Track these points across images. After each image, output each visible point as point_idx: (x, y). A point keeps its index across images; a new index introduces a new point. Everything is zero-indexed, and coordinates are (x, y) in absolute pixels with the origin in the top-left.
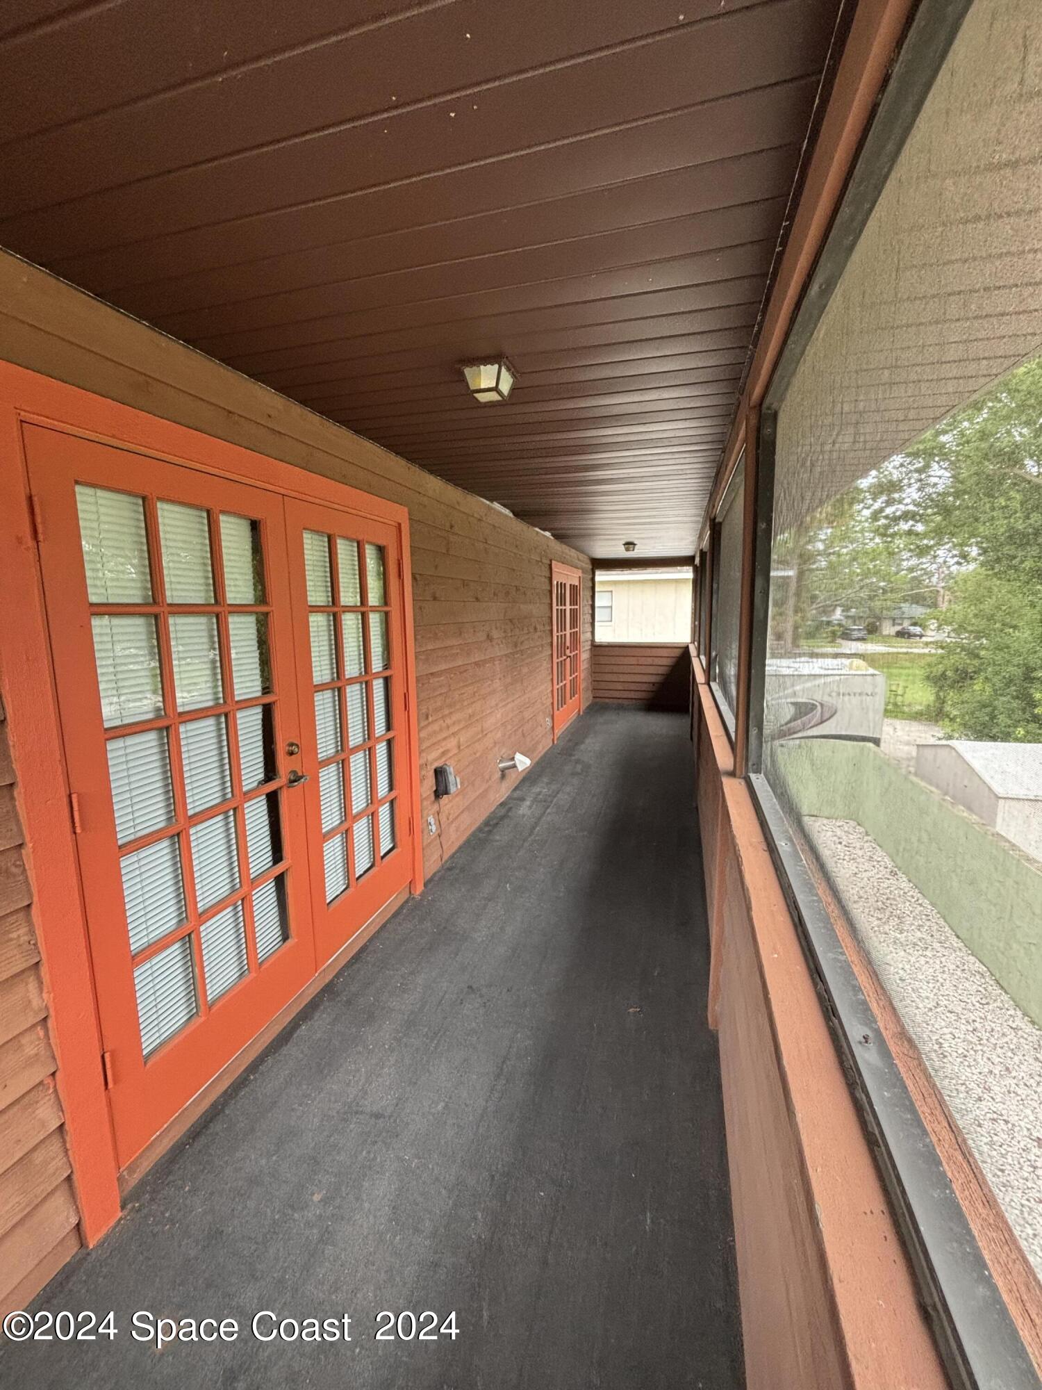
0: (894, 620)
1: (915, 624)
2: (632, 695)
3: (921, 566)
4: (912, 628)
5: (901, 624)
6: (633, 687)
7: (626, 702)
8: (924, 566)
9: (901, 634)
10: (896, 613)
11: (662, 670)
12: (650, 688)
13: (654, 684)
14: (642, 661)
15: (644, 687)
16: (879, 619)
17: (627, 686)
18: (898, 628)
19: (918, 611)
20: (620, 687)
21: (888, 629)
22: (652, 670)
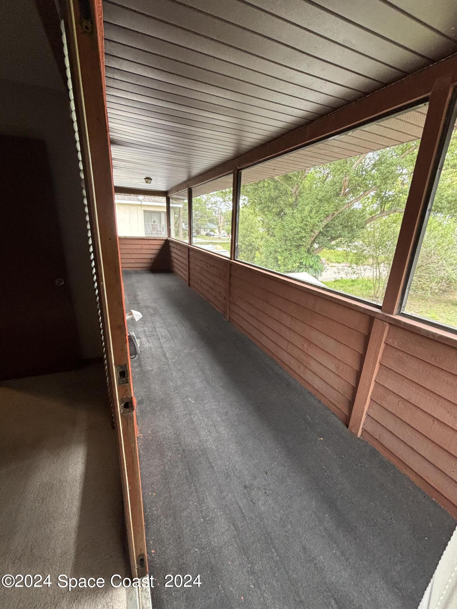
0: (204, 229)
1: (211, 231)
2: (141, 265)
3: (213, 208)
4: (210, 232)
5: (207, 231)
6: (140, 261)
7: (138, 269)
8: (214, 208)
9: (207, 235)
10: (206, 226)
11: (155, 252)
12: (150, 261)
13: (151, 259)
14: (144, 247)
15: (146, 261)
16: (200, 228)
17: (137, 261)
18: (206, 232)
19: (212, 226)
20: (132, 261)
21: (203, 233)
22: (150, 252)
